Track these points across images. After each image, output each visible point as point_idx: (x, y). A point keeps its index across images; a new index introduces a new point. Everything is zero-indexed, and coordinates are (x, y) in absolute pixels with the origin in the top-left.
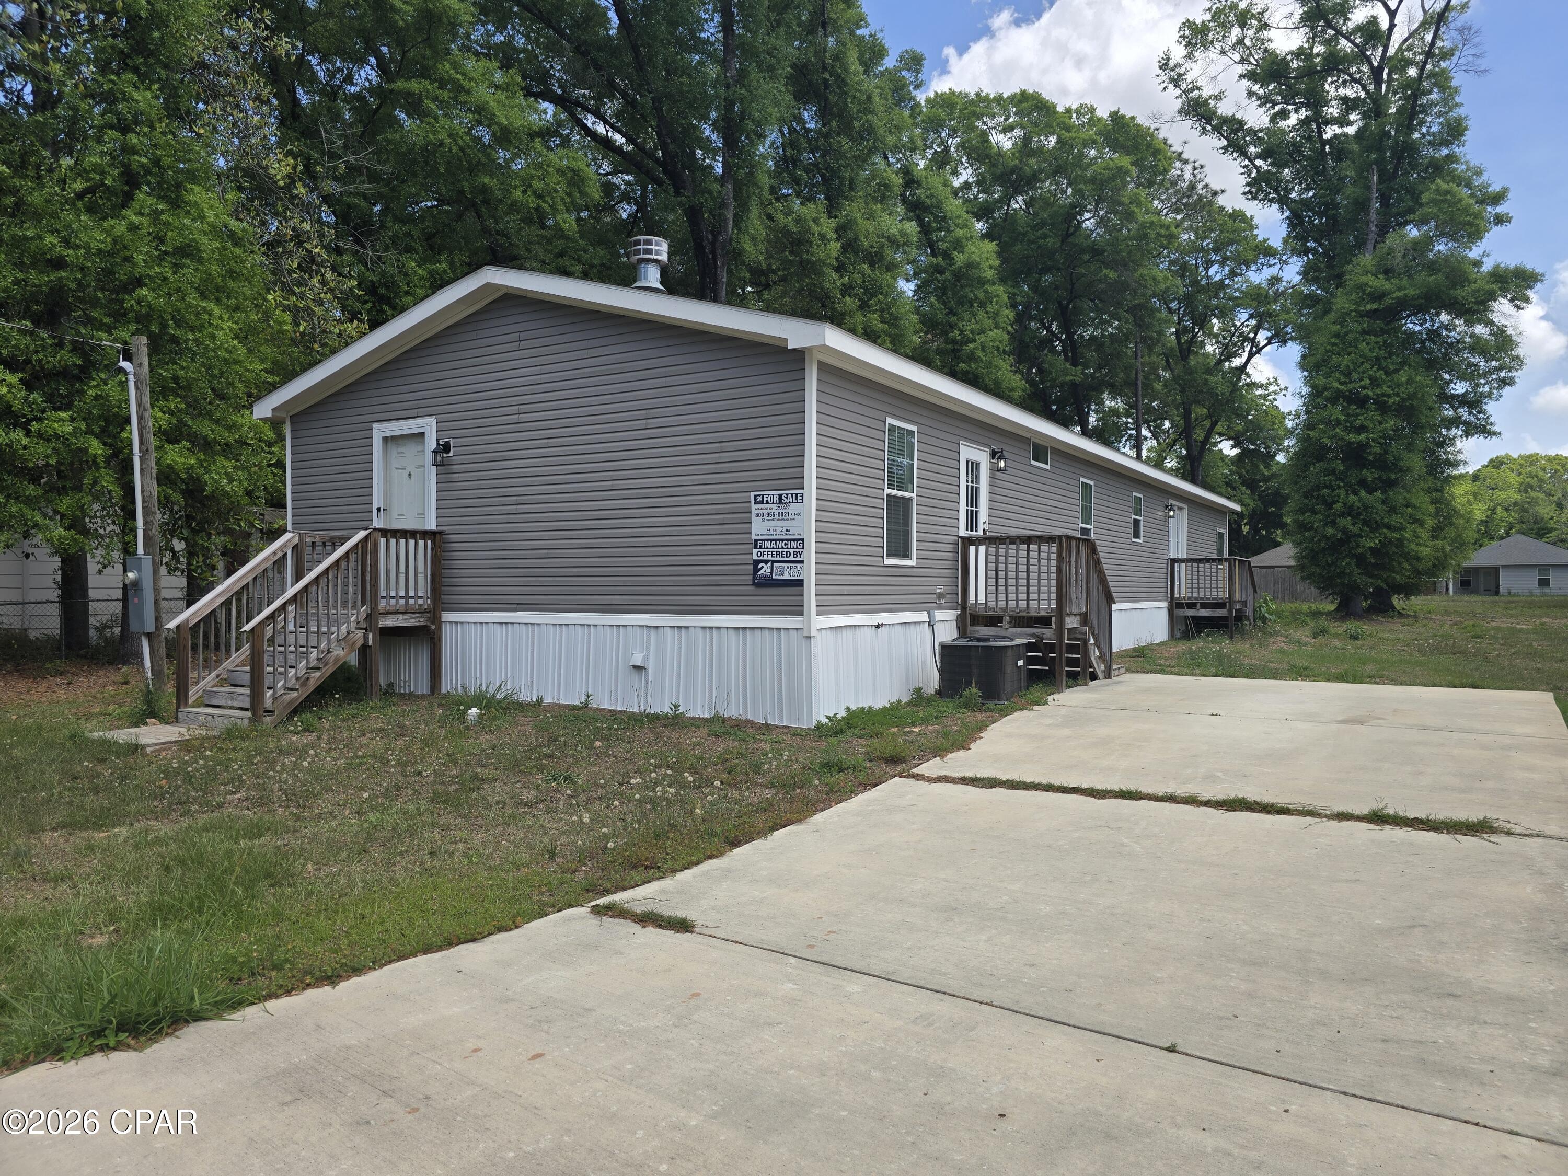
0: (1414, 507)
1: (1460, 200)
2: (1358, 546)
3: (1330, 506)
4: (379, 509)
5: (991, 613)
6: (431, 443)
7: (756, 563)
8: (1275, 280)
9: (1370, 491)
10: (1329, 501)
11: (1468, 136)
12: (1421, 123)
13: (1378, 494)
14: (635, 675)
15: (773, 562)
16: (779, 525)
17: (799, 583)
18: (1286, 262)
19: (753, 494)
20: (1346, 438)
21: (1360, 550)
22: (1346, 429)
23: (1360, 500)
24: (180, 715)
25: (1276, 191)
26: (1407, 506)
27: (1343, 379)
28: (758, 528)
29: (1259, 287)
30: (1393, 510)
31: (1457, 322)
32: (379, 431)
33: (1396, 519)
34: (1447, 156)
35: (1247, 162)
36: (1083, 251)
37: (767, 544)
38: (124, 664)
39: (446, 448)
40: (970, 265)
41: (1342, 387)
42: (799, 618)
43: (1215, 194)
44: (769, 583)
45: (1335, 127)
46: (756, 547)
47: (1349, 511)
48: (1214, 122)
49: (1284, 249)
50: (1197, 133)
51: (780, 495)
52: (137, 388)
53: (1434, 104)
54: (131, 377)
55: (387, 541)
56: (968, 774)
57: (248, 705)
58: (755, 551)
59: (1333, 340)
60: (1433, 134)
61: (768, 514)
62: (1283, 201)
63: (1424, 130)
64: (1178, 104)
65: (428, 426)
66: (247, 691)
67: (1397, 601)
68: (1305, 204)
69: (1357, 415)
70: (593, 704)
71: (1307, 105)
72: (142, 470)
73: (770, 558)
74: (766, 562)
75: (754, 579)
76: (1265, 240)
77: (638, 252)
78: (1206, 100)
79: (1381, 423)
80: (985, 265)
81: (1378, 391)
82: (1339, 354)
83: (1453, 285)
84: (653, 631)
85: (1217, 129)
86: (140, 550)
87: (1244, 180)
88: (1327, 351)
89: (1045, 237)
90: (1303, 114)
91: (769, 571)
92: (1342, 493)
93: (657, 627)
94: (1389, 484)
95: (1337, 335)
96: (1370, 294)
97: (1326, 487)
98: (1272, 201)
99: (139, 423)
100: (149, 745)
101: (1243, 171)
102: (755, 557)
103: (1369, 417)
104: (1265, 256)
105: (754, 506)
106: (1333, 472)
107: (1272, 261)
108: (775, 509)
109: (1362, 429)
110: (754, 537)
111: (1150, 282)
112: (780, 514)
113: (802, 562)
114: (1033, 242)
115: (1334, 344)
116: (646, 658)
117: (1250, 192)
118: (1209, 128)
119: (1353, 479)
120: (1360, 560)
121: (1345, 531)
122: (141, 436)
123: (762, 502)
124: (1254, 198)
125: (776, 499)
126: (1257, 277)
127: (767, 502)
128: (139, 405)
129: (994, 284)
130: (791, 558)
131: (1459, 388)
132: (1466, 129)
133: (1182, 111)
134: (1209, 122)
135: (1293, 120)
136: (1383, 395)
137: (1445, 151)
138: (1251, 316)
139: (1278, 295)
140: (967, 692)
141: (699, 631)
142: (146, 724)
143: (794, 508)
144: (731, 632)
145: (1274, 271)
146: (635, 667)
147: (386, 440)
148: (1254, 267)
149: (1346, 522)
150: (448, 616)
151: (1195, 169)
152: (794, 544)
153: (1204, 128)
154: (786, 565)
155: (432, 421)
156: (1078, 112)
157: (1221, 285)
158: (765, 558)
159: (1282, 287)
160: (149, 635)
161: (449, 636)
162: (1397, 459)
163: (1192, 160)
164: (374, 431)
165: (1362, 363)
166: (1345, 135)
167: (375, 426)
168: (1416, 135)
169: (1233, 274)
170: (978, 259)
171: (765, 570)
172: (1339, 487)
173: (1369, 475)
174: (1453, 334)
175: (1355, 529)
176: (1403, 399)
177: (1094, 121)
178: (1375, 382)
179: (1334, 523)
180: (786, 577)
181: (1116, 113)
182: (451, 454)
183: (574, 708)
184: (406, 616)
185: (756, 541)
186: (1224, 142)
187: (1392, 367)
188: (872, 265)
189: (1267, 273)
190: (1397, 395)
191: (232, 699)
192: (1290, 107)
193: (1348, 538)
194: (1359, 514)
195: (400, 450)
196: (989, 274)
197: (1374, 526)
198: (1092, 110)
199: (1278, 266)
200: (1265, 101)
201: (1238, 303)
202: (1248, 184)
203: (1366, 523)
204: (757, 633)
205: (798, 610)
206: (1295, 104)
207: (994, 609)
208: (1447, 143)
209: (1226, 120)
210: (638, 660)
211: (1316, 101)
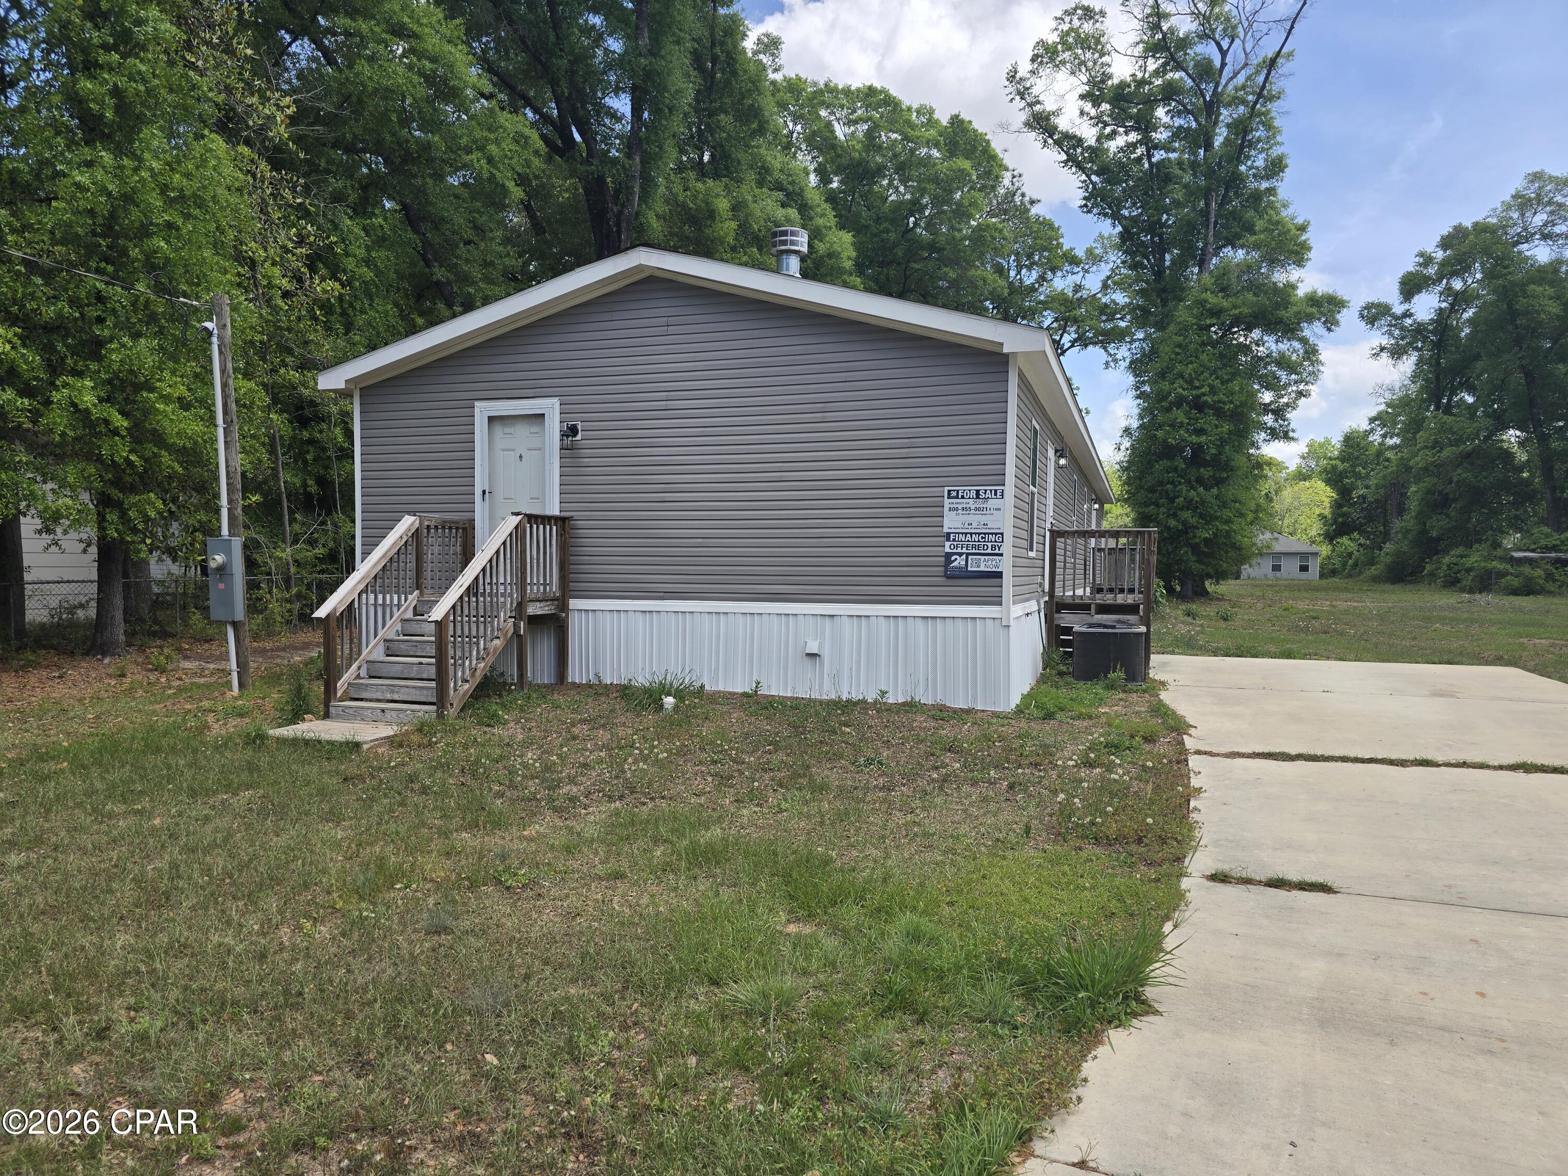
0: (1240, 503)
1: (1289, 231)
2: (1195, 537)
3: (1172, 500)
4: (484, 492)
5: (1077, 601)
6: (554, 426)
7: (948, 556)
8: (1078, 288)
9: (1207, 489)
10: (1171, 495)
11: (1288, 174)
12: (1248, 157)
13: (1215, 491)
14: (808, 662)
15: (968, 555)
16: (976, 521)
17: (999, 575)
18: (1087, 271)
19: (946, 489)
20: (1189, 439)
21: (1197, 540)
22: (1187, 431)
23: (1198, 494)
24: (332, 710)
25: (1110, 208)
26: (1235, 502)
27: (1185, 386)
28: (951, 522)
29: (1062, 293)
30: (1224, 505)
31: (1266, 338)
32: (483, 410)
33: (1227, 513)
34: (1267, 189)
35: (1084, 177)
36: (923, 248)
37: (962, 537)
38: (104, 655)
39: (573, 430)
40: (831, 255)
41: (1185, 393)
42: (997, 608)
43: (1032, 202)
44: (965, 575)
45: (1162, 152)
46: (948, 540)
47: (1189, 505)
48: (1055, 137)
49: (1088, 258)
50: (1039, 145)
51: (978, 491)
52: (221, 352)
53: (1259, 140)
54: (215, 340)
55: (531, 527)
56: (1266, 750)
57: (434, 700)
58: (947, 544)
59: (1177, 350)
60: (1257, 168)
61: (963, 509)
62: (1116, 217)
63: (1249, 163)
64: (1023, 116)
65: (551, 407)
66: (433, 684)
67: (1209, 586)
68: (1134, 220)
69: (1197, 419)
70: (763, 691)
71: (1137, 129)
72: (226, 442)
73: (964, 550)
74: (960, 554)
75: (946, 571)
76: (1072, 249)
77: (784, 243)
78: (1049, 115)
79: (1216, 427)
80: (844, 255)
81: (1216, 398)
82: (1181, 362)
83: (1278, 306)
84: (827, 619)
85: (1058, 143)
86: (225, 531)
87: (1081, 193)
88: (1171, 360)
89: (887, 231)
90: (1133, 137)
91: (963, 563)
92: (1184, 488)
93: (833, 616)
94: (1219, 482)
95: (1179, 345)
96: (1210, 310)
97: (1168, 483)
98: (1105, 215)
99: (223, 391)
100: (365, 743)
101: (1081, 185)
102: (947, 550)
103: (1207, 421)
104: (1070, 264)
105: (947, 501)
106: (1175, 470)
107: (1076, 270)
108: (972, 504)
109: (1200, 432)
110: (946, 530)
111: (981, 283)
112: (977, 509)
113: (1001, 555)
114: (875, 235)
115: (1177, 354)
116: (821, 646)
117: (1086, 205)
118: (1050, 141)
119: (1193, 474)
120: (1195, 548)
121: (1185, 523)
122: (225, 405)
123: (957, 497)
124: (1089, 212)
125: (973, 494)
126: (1062, 283)
127: (963, 497)
128: (223, 371)
129: (851, 274)
130: (989, 551)
131: (1267, 397)
132: (1286, 166)
133: (1027, 124)
134: (1051, 136)
135: (1120, 141)
136: (1219, 402)
137: (1264, 185)
138: (1056, 320)
139: (1081, 300)
140: (1111, 675)
141: (882, 620)
142: (304, 720)
143: (992, 503)
144: (919, 621)
145: (1077, 278)
146: (808, 655)
147: (491, 419)
148: (1059, 274)
149: (1186, 515)
150: (574, 604)
151: (1014, 177)
152: (992, 538)
153: (1045, 142)
154: (982, 558)
155: (555, 402)
156: (918, 112)
157: (1032, 289)
158: (959, 550)
159: (1084, 294)
160: (235, 624)
161: (576, 624)
162: (1229, 459)
163: (1011, 168)
164: (477, 411)
165: (1202, 373)
166: (1169, 159)
167: (477, 404)
168: (1243, 168)
169: (1042, 279)
170: (839, 249)
171: (959, 562)
172: (1180, 483)
173: (1206, 473)
174: (1261, 349)
175: (1193, 521)
176: (1236, 407)
177: (932, 123)
178: (1213, 390)
179: (1175, 515)
180: (982, 568)
181: (957, 116)
182: (579, 437)
183: (745, 695)
184: (542, 604)
185: (949, 534)
186: (1065, 157)
187: (1226, 377)
188: (760, 249)
189: (1072, 280)
190: (1231, 402)
191: (392, 692)
192: (1121, 130)
193: (1187, 528)
194: (1197, 508)
195: (508, 430)
196: (848, 264)
197: (1208, 519)
198: (931, 112)
199: (1081, 274)
200: (1098, 120)
201: (1045, 305)
202: (1085, 198)
203: (1201, 516)
204: (948, 622)
205: (997, 600)
206: (1126, 127)
207: (1081, 597)
208: (1268, 177)
209: (1067, 136)
210: (813, 648)
211: (1145, 125)
